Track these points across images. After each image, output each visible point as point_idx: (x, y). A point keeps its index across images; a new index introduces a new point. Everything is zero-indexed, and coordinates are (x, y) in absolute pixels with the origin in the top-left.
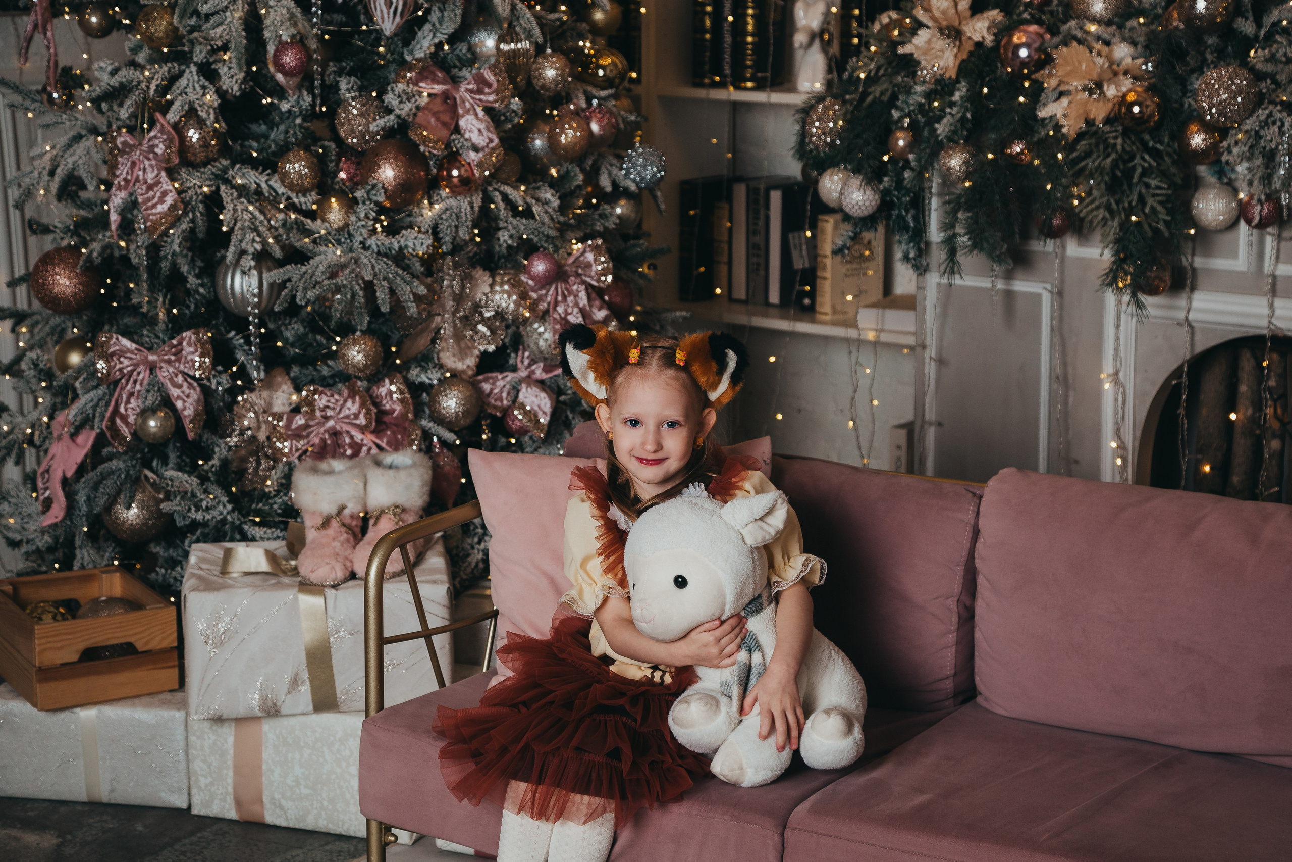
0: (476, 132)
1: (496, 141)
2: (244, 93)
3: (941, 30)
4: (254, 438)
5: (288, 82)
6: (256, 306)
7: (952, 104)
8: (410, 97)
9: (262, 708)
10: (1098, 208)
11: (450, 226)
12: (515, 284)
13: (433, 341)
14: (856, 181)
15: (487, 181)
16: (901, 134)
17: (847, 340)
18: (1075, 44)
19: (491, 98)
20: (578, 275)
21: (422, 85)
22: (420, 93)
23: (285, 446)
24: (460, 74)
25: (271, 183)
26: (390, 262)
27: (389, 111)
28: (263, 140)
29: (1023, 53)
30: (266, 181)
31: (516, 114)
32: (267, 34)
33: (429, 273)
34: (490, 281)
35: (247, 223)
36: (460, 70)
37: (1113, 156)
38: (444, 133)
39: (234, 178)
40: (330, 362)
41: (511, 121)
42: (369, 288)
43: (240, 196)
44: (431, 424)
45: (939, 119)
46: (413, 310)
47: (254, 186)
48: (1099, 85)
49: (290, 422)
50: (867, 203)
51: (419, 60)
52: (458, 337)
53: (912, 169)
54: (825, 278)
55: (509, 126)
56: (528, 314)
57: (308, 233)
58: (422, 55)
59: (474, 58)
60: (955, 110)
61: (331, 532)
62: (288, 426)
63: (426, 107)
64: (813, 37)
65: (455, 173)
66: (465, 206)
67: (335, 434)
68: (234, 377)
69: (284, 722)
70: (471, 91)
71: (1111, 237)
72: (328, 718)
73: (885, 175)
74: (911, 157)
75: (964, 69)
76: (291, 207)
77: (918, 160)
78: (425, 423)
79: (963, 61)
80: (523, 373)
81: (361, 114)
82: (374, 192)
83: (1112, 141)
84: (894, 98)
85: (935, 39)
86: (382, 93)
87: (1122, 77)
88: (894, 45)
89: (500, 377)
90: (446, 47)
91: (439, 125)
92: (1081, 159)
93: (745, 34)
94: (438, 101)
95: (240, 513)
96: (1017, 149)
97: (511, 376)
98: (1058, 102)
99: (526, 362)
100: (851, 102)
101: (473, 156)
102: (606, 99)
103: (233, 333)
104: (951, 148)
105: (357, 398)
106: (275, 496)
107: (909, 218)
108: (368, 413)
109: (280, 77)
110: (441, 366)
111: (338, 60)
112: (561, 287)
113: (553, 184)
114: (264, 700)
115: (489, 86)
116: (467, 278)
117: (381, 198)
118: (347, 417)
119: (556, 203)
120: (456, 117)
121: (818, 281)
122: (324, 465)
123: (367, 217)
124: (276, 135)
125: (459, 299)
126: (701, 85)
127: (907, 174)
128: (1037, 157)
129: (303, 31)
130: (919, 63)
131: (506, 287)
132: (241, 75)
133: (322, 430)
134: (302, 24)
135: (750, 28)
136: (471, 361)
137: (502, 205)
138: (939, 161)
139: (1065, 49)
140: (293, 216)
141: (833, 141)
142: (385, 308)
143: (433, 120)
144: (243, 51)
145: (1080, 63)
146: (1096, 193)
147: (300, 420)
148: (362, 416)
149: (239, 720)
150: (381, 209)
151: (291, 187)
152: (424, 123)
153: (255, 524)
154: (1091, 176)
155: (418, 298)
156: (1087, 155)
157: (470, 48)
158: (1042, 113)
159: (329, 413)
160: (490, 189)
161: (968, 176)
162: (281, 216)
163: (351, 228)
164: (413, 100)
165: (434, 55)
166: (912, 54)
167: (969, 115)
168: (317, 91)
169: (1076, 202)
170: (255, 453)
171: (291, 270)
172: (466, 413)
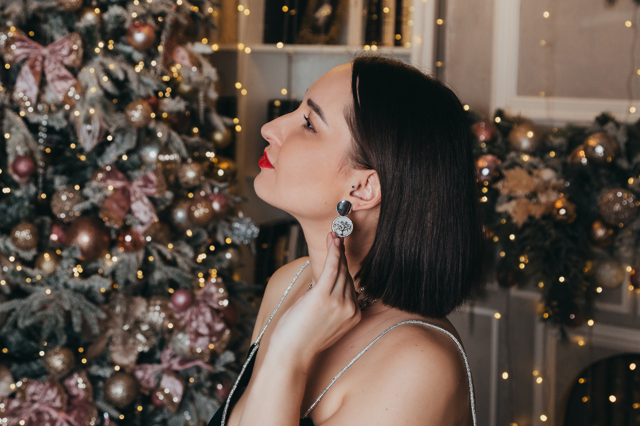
0: (143, 213)
1: (156, 219)
5: (21, 179)
8: (100, 190)
11: (123, 272)
12: (164, 306)
13: (108, 345)
15: (148, 243)
19: (153, 191)
20: (205, 301)
21: (109, 182)
22: (107, 188)
24: (132, 174)
27: (86, 198)
29: (486, 172)
30: (3, 242)
31: (167, 200)
32: (9, 150)
33: (107, 301)
34: (146, 303)
36: (132, 171)
38: (122, 214)
41: (164, 204)
42: (67, 316)
44: (105, 405)
46: (96, 329)
52: (125, 343)
55: (163, 207)
56: (171, 327)
58: (110, 162)
59: (141, 164)
62: (7, 407)
63: (110, 197)
65: (127, 239)
66: (133, 259)
67: (39, 413)
70: (140, 186)
76: (19, 260)
78: (101, 404)
80: (166, 365)
82: (74, 252)
86: (82, 187)
89: (150, 367)
90: (125, 158)
91: (119, 209)
94: (120, 193)
97: (156, 367)
98: (509, 203)
101: (140, 229)
105: (55, 388)
108: (62, 398)
109: (16, 178)
110: (112, 364)
112: (194, 309)
115: (152, 182)
116: (130, 303)
117: (79, 256)
118: (48, 401)
120: (129, 202)
123: (69, 267)
124: (11, 211)
125: (125, 318)
129: (32, 148)
131: (158, 308)
134: (32, 144)
136: (132, 358)
137: (157, 258)
139: (511, 170)
142: (78, 329)
143: (115, 206)
145: (522, 180)
147: (15, 404)
148: (58, 401)
150: (78, 262)
151: (19, 246)
152: (110, 207)
155: (99, 321)
157: (140, 158)
158: (499, 209)
159: (36, 398)
160: (150, 247)
162: (11, 267)
163: (58, 274)
164: (102, 192)
165: (117, 162)
171: (15, 303)
172: (128, 397)
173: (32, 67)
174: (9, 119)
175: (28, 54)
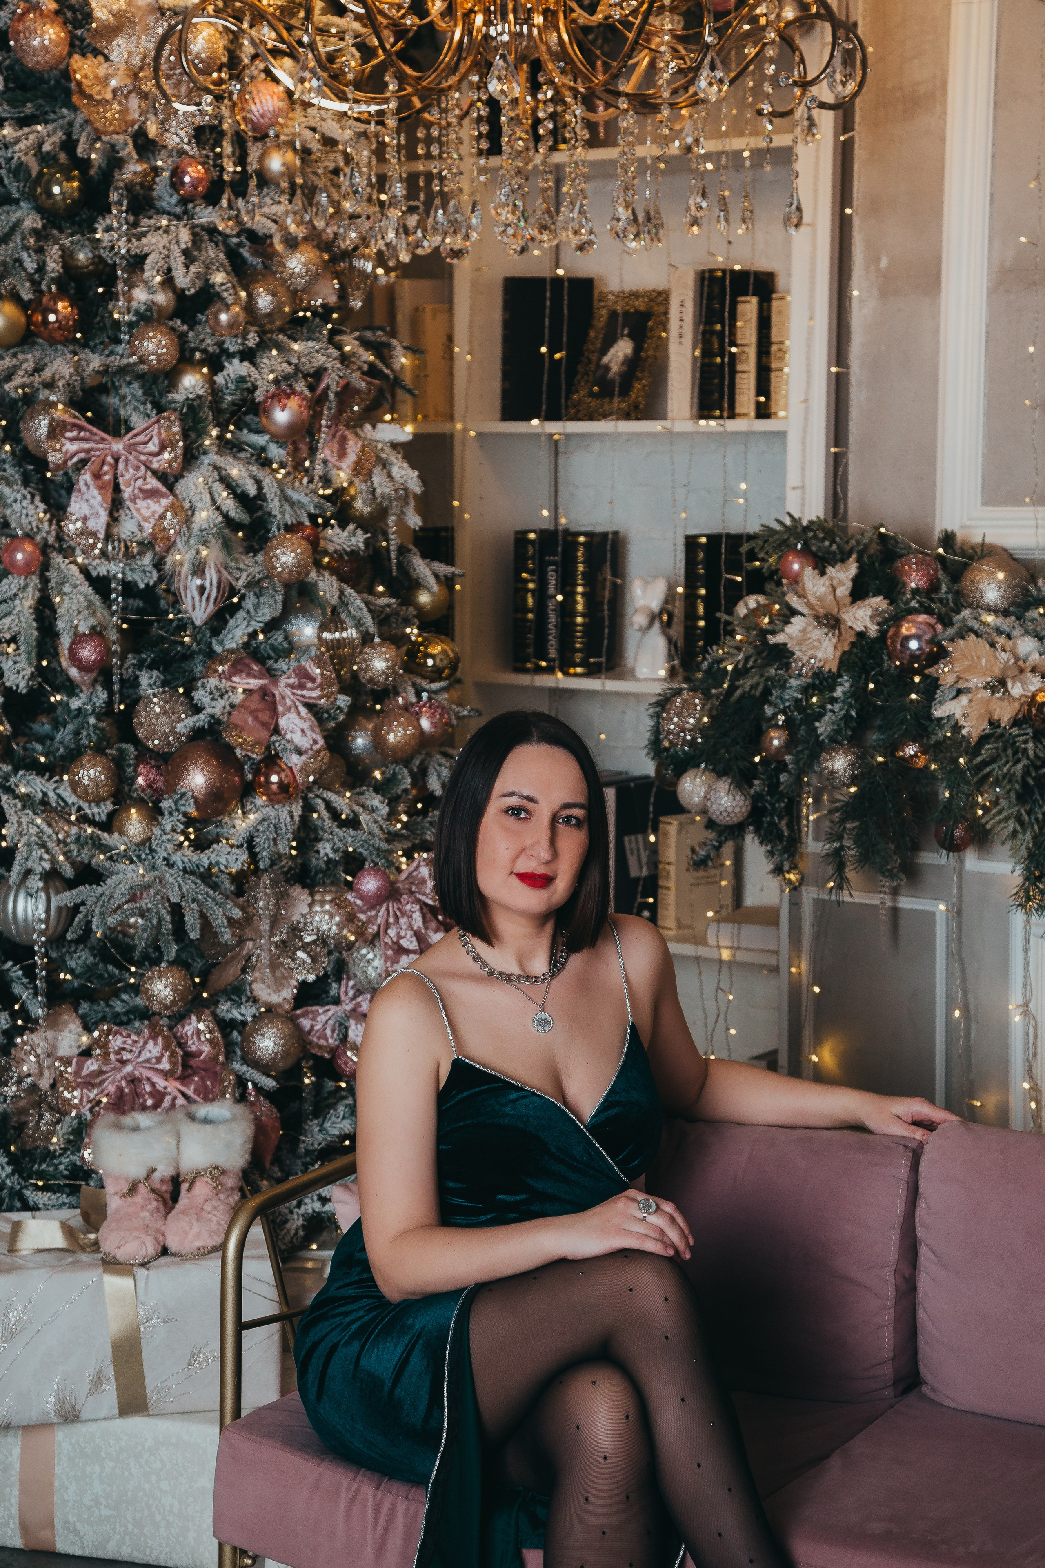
0: (299, 733)
1: (321, 742)
2: (31, 690)
3: (817, 618)
4: (34, 1087)
5: (83, 677)
6: (42, 933)
7: (833, 701)
8: (223, 693)
9: (58, 1414)
10: (1006, 819)
11: (267, 839)
12: (339, 903)
13: (244, 970)
14: (723, 786)
15: (310, 788)
16: (774, 733)
17: (697, 959)
18: (973, 636)
19: (315, 694)
20: (411, 893)
21: (236, 679)
22: (234, 689)
23: (74, 1096)
24: (276, 666)
25: (59, 791)
26: (199, 881)
27: (199, 709)
28: (48, 743)
29: (914, 645)
30: (54, 790)
31: (342, 711)
32: (61, 625)
33: (239, 892)
34: (309, 899)
35: (34, 838)
36: (276, 661)
37: (1025, 762)
38: (264, 734)
39: (17, 786)
40: (125, 997)
41: (335, 719)
42: (176, 911)
43: (24, 807)
44: (244, 1068)
45: (819, 717)
46: (227, 936)
47: (40, 795)
48: (1003, 683)
49: (80, 1067)
50: (737, 810)
51: (232, 651)
52: (274, 965)
53: (789, 772)
54: (668, 888)
55: (332, 724)
56: (352, 938)
57: (104, 848)
58: (234, 645)
59: (290, 648)
60: (837, 707)
61: (138, 1199)
62: (77, 1072)
63: (241, 706)
64: (653, 617)
65: (274, 778)
66: (284, 815)
67: (133, 1081)
68: (14, 1015)
69: (81, 1429)
70: (292, 686)
71: (1024, 853)
72: (136, 1422)
73: (756, 778)
74: (788, 758)
75: (845, 662)
76: (84, 819)
77: (796, 762)
78: (238, 1066)
79: (844, 653)
80: (348, 1006)
81: (165, 713)
82: (182, 802)
83: (1023, 746)
84: (767, 692)
85: (810, 628)
86: (190, 689)
87: (1029, 674)
88: (763, 633)
89: (321, 1010)
90: (261, 637)
91: (258, 726)
92: (985, 764)
93: (574, 614)
94: (256, 697)
95: (20, 1176)
96: (910, 751)
97: (333, 1009)
98: (956, 700)
99: (351, 993)
100: (717, 696)
101: (296, 761)
102: (436, 692)
103: (10, 964)
104: (834, 749)
105: (160, 1039)
106: (61, 1155)
107: (783, 825)
108: (172, 1056)
109: (73, 672)
110: (255, 1000)
111: (137, 651)
112: (393, 906)
113: (379, 788)
114: (61, 1403)
115: (313, 680)
116: (282, 898)
117: (190, 808)
118: (148, 1061)
119: (384, 810)
120: (275, 714)
121: (660, 891)
122: (127, 1120)
123: (174, 830)
124: (64, 735)
125: (275, 921)
126: (525, 671)
127: (783, 777)
128: (935, 761)
129: (102, 620)
130: (793, 654)
131: (327, 907)
132: (29, 670)
133: (118, 1077)
134: (101, 613)
135: (580, 607)
136: (288, 993)
137: (326, 815)
138: (819, 763)
139: (961, 642)
140: (89, 830)
141: (694, 739)
142: (194, 935)
143: (250, 720)
144: (34, 643)
145: (979, 658)
146: (1003, 803)
147: (92, 1065)
148: (165, 1060)
149: (28, 1428)
150: (189, 821)
151: (83, 796)
152: (240, 723)
153: (37, 1188)
154: (997, 783)
155: (231, 922)
156: (993, 760)
157: (286, 638)
158: (939, 712)
159: (126, 1056)
160: (311, 795)
161: (854, 780)
162: (74, 830)
163: (154, 843)
164: (226, 697)
165: (246, 645)
166: (785, 644)
167: (853, 713)
168: (116, 688)
169: (980, 812)
170: (37, 1105)
171: (85, 892)
172: (286, 1054)
173: (97, 476)
174: (59, 570)
175: (88, 451)
